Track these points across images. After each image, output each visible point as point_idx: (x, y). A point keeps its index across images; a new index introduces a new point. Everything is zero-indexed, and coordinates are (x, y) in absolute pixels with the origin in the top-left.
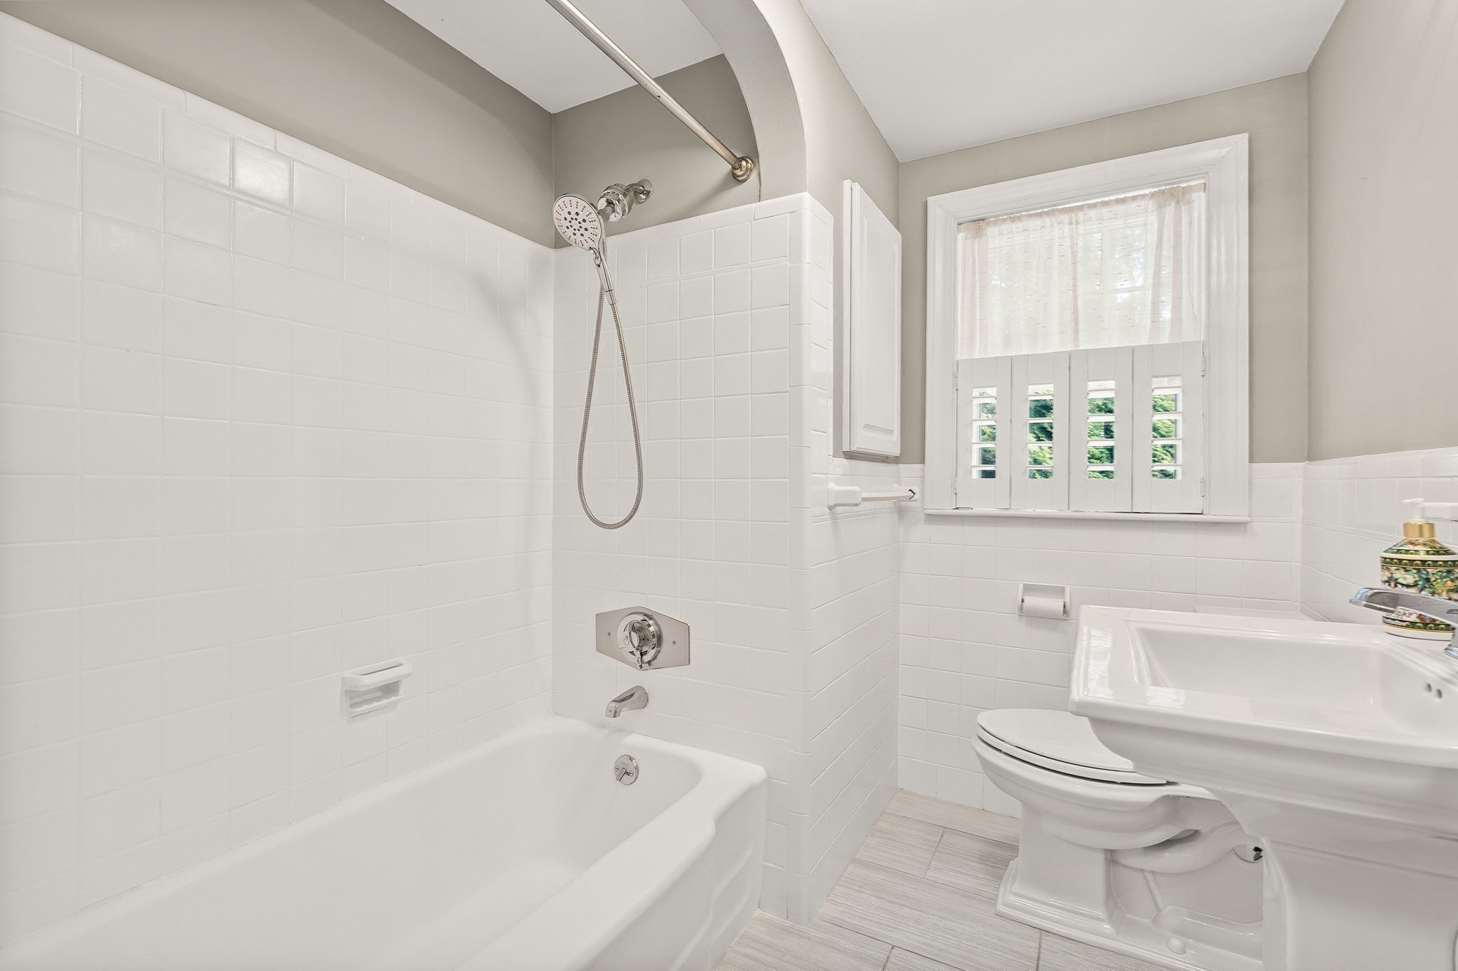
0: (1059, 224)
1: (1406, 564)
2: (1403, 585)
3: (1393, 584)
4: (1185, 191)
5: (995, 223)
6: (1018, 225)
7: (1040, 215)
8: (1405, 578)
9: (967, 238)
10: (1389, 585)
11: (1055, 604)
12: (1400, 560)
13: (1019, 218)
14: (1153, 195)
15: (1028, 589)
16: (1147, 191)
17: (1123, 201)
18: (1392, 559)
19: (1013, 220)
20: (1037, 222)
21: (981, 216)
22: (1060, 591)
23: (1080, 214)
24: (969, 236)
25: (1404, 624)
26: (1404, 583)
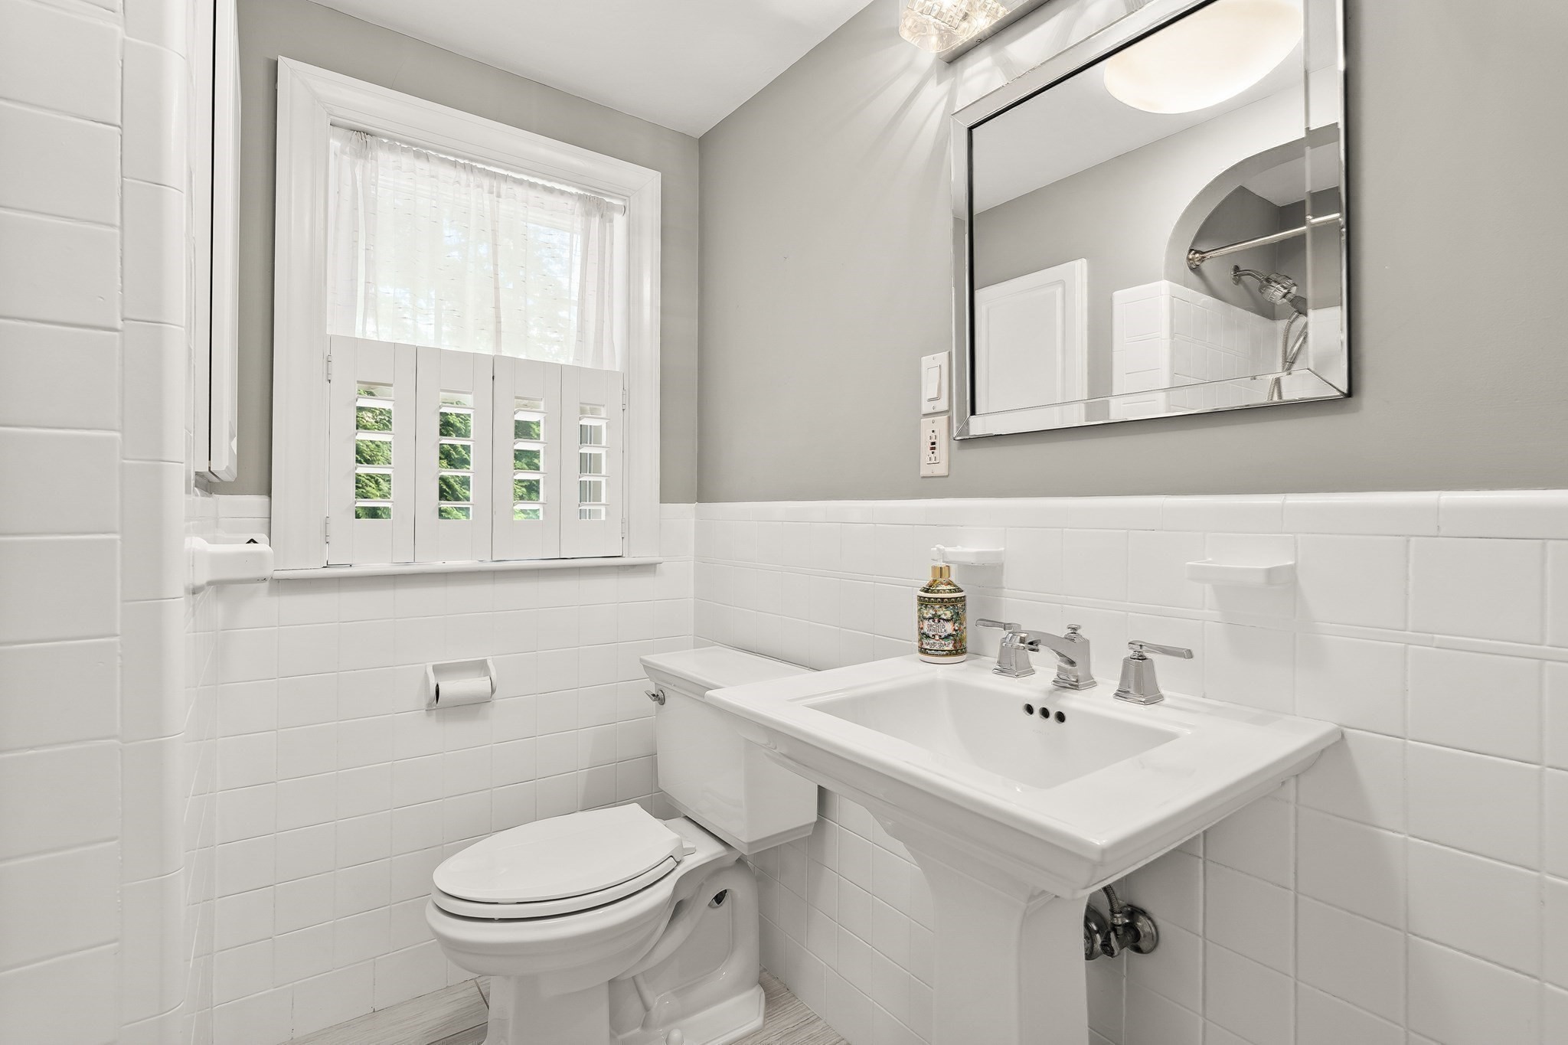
0: (478, 187)
1: (946, 602)
2: (944, 620)
3: (936, 620)
4: (611, 207)
5: (391, 148)
6: (421, 164)
7: (455, 164)
8: (945, 614)
9: (343, 152)
10: (934, 621)
11: (476, 685)
12: (942, 599)
13: (427, 157)
14: (580, 197)
15: (437, 670)
16: (574, 190)
17: (551, 190)
18: (930, 598)
19: (418, 155)
20: (451, 173)
21: (365, 126)
22: (481, 667)
23: (504, 187)
24: (348, 149)
25: (945, 653)
26: (945, 618)
